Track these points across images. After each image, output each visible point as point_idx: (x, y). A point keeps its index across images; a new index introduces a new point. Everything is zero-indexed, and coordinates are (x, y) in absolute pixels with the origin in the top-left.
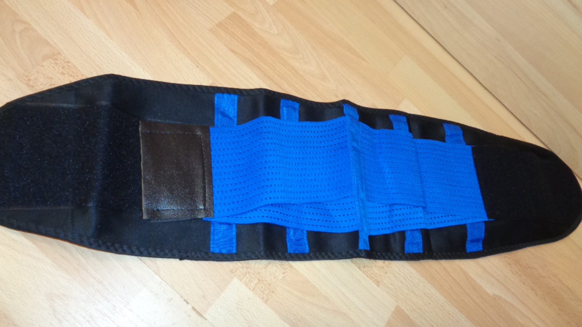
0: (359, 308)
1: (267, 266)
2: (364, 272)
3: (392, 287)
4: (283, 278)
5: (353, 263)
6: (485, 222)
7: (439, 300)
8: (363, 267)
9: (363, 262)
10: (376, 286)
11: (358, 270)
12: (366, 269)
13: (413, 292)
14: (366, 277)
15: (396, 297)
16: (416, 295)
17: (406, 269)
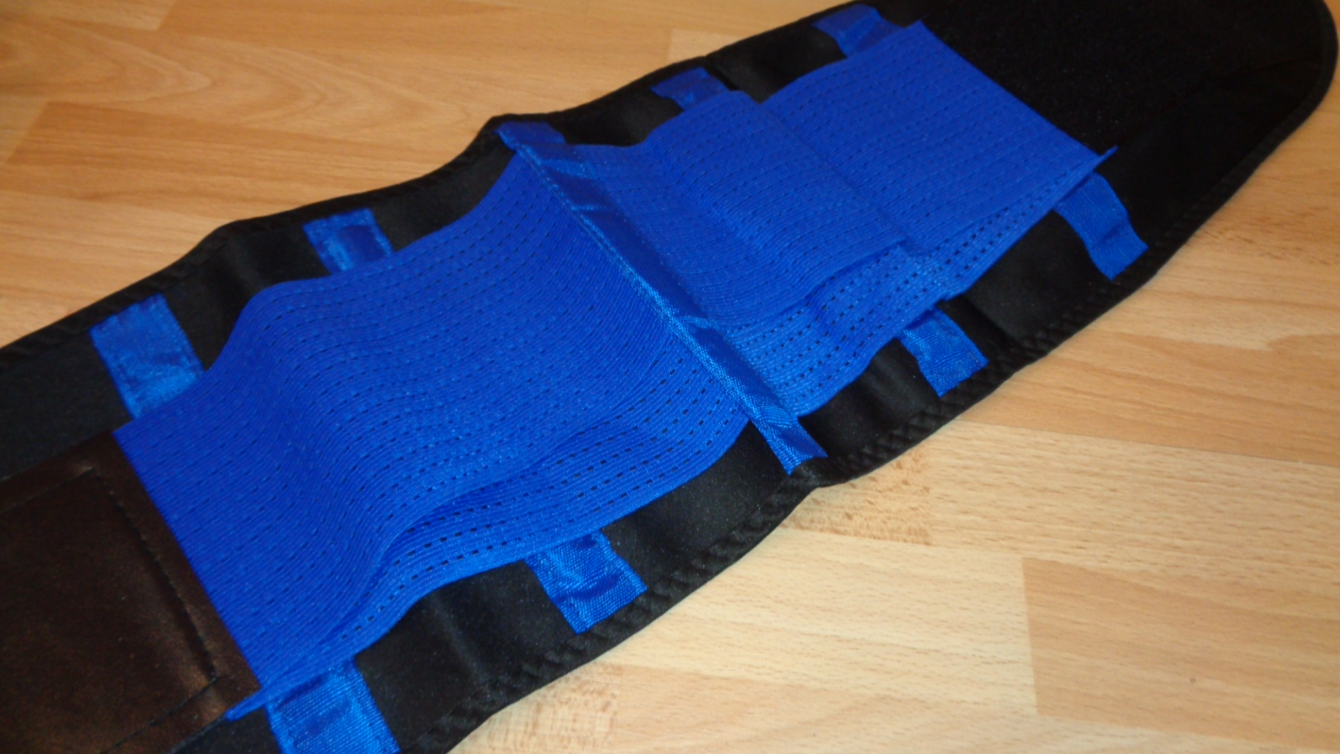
0: (913, 649)
1: (535, 725)
2: (857, 534)
3: (972, 517)
4: (611, 726)
5: (808, 528)
6: (1099, 170)
7: (1133, 461)
8: (846, 520)
9: (837, 507)
10: (922, 549)
11: (836, 538)
12: (858, 520)
13: (1044, 490)
14: (874, 544)
15: (1003, 539)
16: (1058, 492)
17: (976, 442)
